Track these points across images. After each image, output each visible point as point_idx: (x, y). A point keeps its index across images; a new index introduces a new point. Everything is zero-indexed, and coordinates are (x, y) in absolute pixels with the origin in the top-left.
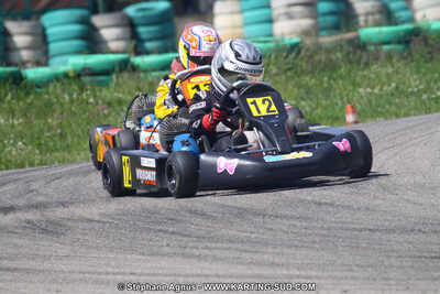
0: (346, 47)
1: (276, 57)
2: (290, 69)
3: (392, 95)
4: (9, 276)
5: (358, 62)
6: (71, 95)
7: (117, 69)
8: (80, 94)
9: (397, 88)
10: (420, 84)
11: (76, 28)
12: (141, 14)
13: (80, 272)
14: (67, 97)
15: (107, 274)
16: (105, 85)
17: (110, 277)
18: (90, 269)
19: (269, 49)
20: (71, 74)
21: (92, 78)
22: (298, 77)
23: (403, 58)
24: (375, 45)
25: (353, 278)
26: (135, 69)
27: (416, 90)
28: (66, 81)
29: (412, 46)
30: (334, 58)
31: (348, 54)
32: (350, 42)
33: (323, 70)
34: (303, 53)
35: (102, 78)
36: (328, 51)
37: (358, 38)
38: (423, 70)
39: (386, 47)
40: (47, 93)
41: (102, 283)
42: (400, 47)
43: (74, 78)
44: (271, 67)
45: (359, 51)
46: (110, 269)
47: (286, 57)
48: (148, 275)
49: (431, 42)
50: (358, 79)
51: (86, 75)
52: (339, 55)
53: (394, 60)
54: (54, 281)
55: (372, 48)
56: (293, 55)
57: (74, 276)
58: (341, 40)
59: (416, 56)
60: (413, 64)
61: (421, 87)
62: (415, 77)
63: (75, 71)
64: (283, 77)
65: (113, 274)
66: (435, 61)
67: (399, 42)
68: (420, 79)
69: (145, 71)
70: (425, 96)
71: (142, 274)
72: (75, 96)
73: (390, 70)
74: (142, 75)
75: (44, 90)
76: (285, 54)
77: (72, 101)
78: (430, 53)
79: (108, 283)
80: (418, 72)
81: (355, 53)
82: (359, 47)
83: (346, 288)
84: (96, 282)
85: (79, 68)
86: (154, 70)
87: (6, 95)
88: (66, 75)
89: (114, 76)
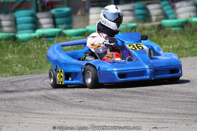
3: (178, 49)
4: (41, 116)
6: (37, 46)
7: (57, 35)
9: (180, 46)
10: (190, 44)
11: (29, 18)
12: (58, 13)
13: (71, 115)
14: (36, 47)
15: (83, 116)
17: (84, 117)
18: (75, 114)
20: (38, 37)
23: (181, 33)
25: (189, 120)
27: (188, 47)
28: (35, 40)
29: (185, 28)
38: (190, 39)
39: (174, 29)
40: (27, 45)
41: (81, 119)
46: (83, 114)
48: (100, 117)
49: (193, 27)
50: (162, 42)
51: (44, 37)
53: (177, 34)
54: (61, 118)
57: (69, 117)
61: (190, 46)
63: (39, 36)
65: (85, 116)
66: (194, 35)
67: (179, 26)
68: (189, 42)
71: (98, 117)
75: (26, 43)
79: (84, 119)
83: (188, 123)
84: (79, 119)
85: (41, 34)
87: (9, 45)
88: (35, 37)
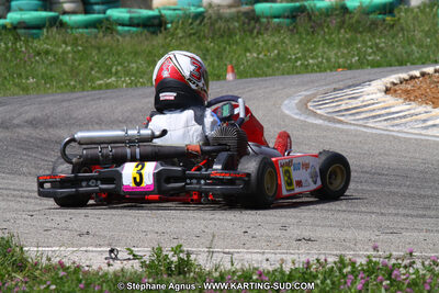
0: (243, 18)
1: (183, 23)
2: (194, 34)
5: (251, 32)
8: (14, 43)
16: (36, 37)
19: (178, 16)
21: (27, 31)
22: (200, 40)
24: (267, 17)
26: (62, 25)
30: (231, 27)
31: (244, 23)
32: (246, 14)
33: (222, 36)
34: (206, 20)
35: (35, 31)
36: (227, 21)
37: (253, 11)
42: (288, 21)
43: (10, 29)
44: (178, 31)
45: (252, 22)
47: (191, 24)
52: (236, 24)
55: (264, 20)
56: (198, 22)
58: (238, 12)
59: (301, 29)
60: (297, 36)
62: (297, 46)
64: (188, 41)
69: (72, 28)
70: (299, 63)
72: (10, 45)
73: (276, 40)
74: (69, 31)
76: (190, 21)
77: (7, 49)
78: (312, 27)
80: (300, 43)
81: (249, 24)
82: (253, 19)
86: (78, 28)
89: (45, 30)
